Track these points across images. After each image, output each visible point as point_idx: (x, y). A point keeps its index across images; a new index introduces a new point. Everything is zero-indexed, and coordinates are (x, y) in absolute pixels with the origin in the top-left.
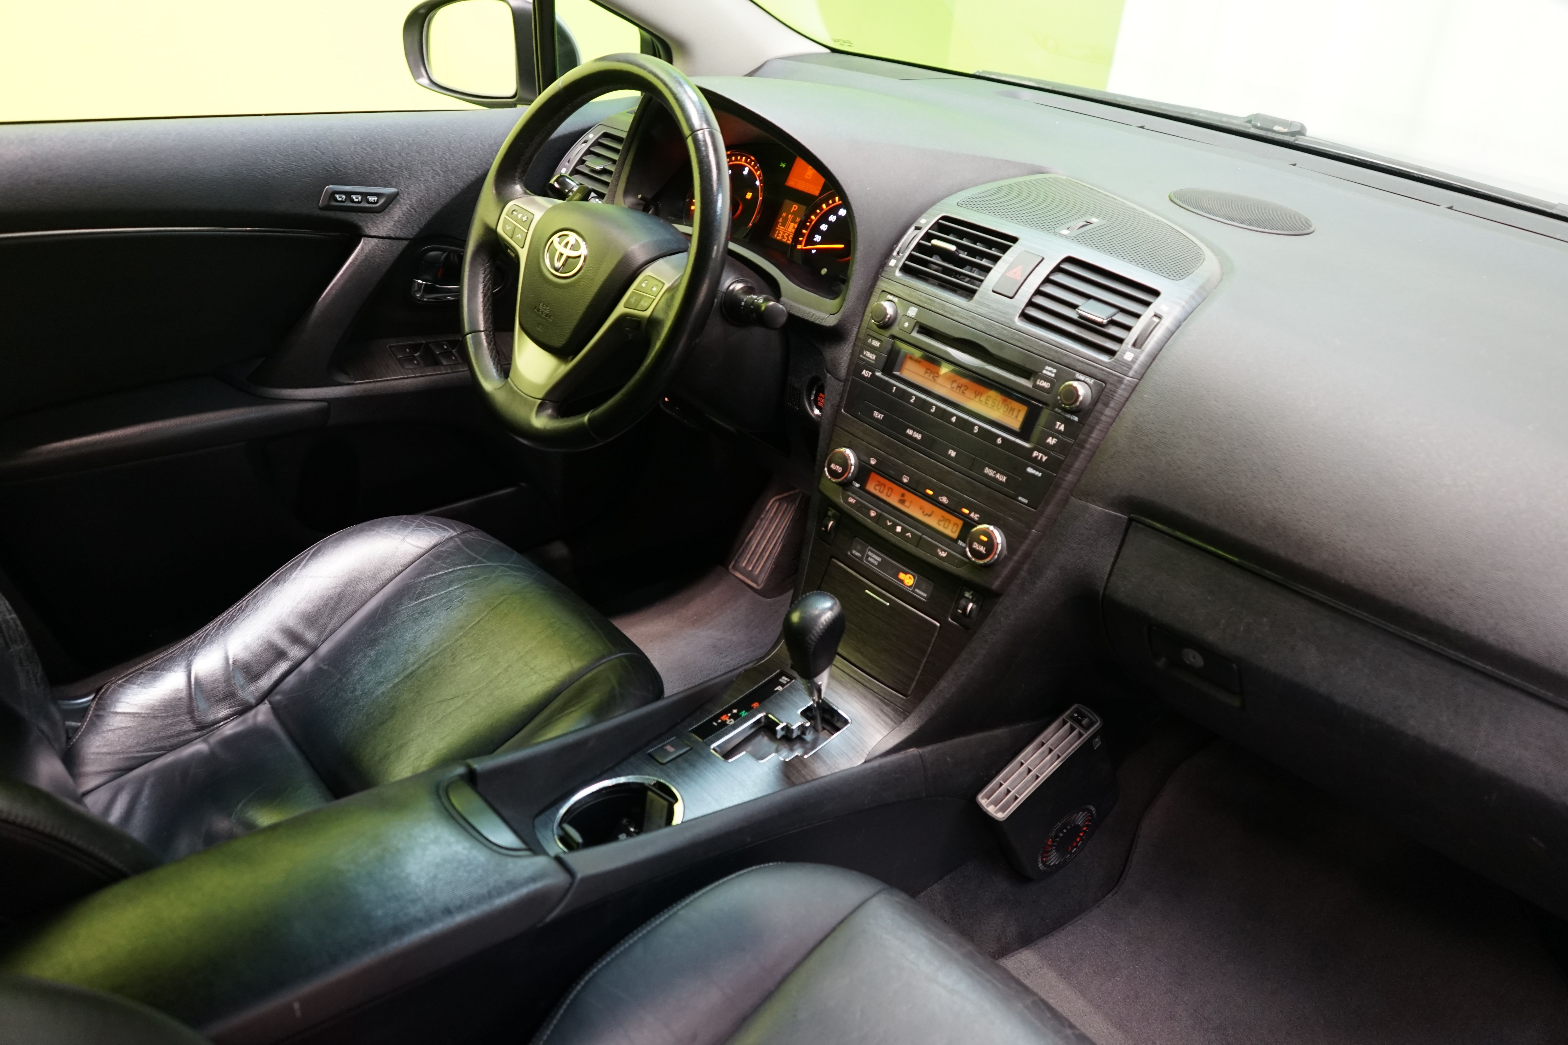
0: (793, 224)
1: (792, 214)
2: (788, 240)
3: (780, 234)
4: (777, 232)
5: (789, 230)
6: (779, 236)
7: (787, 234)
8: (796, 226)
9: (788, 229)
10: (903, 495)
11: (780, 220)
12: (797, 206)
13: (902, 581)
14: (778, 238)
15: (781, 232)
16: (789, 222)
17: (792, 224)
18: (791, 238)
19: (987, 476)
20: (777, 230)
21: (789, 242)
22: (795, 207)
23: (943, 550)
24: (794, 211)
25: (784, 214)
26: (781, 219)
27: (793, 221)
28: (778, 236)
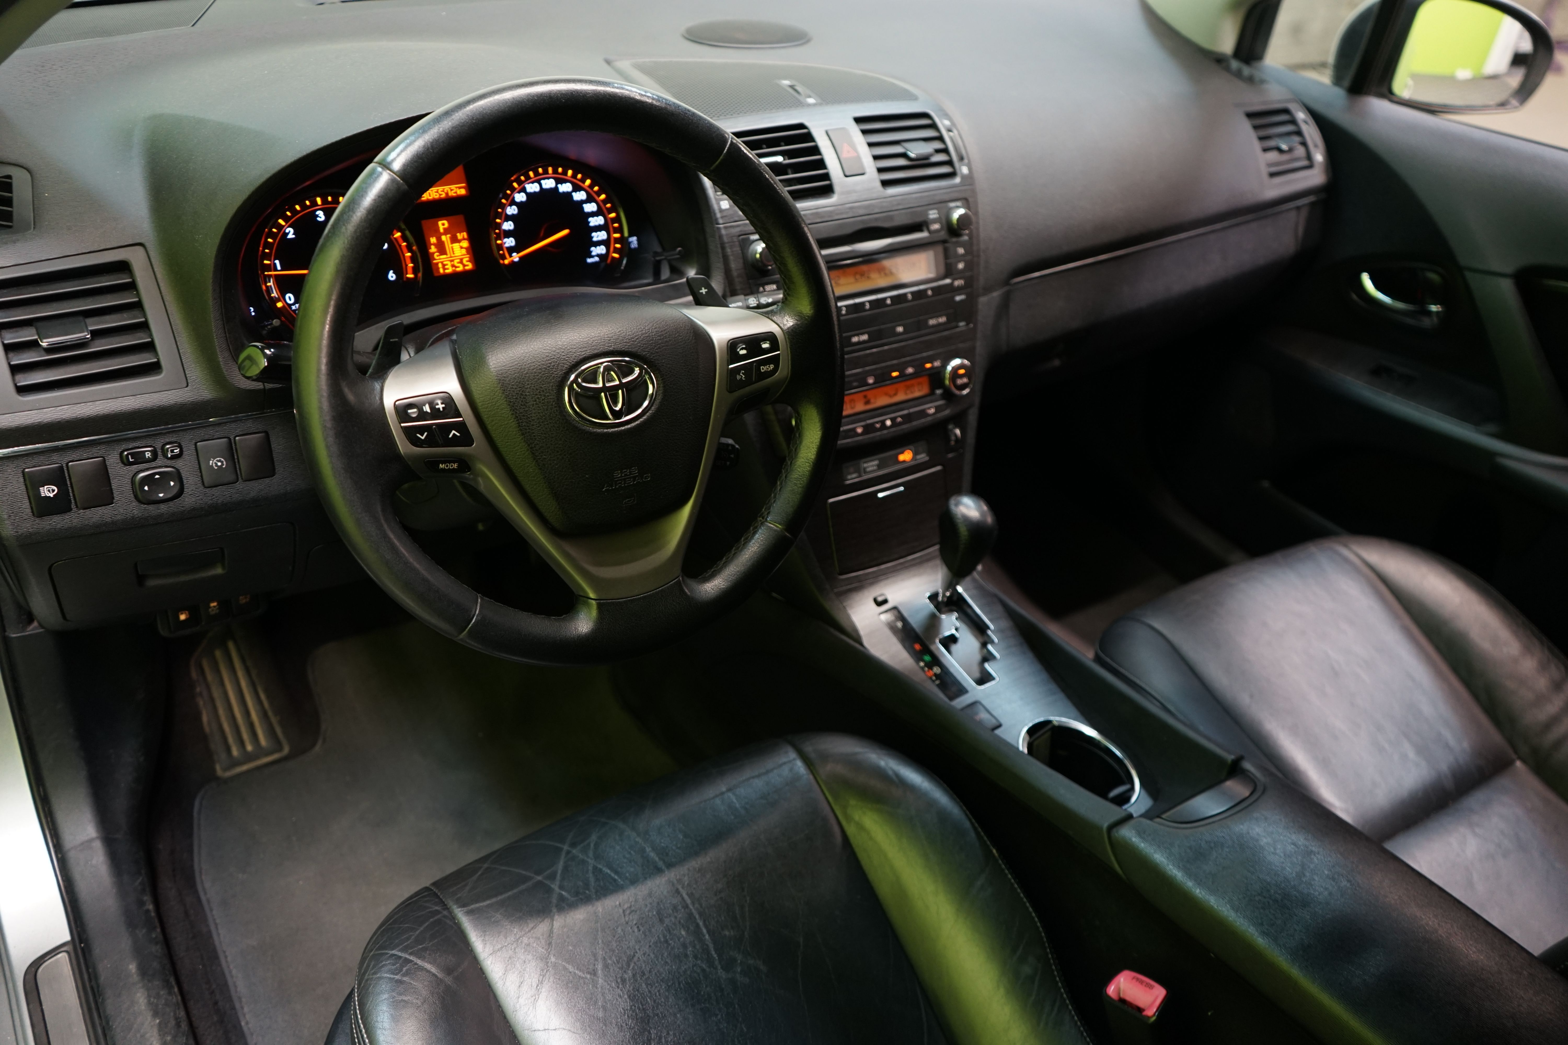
0: (457, 244)
1: (445, 233)
2: (464, 266)
3: (447, 265)
4: (440, 265)
5: (456, 255)
6: (448, 269)
7: (458, 260)
8: (465, 244)
9: (454, 254)
10: (865, 397)
11: (433, 249)
12: (445, 222)
13: (904, 461)
14: (447, 271)
15: (445, 263)
16: (448, 245)
17: (456, 246)
18: (467, 261)
19: (933, 326)
20: (437, 264)
21: (470, 266)
22: (443, 224)
23: (929, 408)
24: (444, 229)
25: (433, 240)
26: (433, 247)
27: (454, 240)
28: (444, 269)
